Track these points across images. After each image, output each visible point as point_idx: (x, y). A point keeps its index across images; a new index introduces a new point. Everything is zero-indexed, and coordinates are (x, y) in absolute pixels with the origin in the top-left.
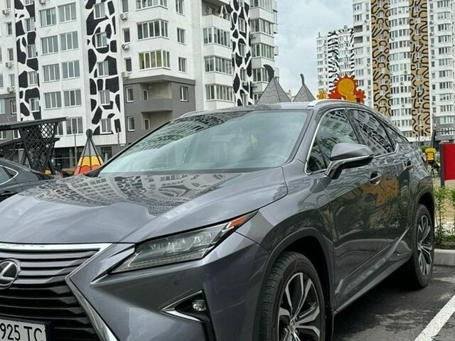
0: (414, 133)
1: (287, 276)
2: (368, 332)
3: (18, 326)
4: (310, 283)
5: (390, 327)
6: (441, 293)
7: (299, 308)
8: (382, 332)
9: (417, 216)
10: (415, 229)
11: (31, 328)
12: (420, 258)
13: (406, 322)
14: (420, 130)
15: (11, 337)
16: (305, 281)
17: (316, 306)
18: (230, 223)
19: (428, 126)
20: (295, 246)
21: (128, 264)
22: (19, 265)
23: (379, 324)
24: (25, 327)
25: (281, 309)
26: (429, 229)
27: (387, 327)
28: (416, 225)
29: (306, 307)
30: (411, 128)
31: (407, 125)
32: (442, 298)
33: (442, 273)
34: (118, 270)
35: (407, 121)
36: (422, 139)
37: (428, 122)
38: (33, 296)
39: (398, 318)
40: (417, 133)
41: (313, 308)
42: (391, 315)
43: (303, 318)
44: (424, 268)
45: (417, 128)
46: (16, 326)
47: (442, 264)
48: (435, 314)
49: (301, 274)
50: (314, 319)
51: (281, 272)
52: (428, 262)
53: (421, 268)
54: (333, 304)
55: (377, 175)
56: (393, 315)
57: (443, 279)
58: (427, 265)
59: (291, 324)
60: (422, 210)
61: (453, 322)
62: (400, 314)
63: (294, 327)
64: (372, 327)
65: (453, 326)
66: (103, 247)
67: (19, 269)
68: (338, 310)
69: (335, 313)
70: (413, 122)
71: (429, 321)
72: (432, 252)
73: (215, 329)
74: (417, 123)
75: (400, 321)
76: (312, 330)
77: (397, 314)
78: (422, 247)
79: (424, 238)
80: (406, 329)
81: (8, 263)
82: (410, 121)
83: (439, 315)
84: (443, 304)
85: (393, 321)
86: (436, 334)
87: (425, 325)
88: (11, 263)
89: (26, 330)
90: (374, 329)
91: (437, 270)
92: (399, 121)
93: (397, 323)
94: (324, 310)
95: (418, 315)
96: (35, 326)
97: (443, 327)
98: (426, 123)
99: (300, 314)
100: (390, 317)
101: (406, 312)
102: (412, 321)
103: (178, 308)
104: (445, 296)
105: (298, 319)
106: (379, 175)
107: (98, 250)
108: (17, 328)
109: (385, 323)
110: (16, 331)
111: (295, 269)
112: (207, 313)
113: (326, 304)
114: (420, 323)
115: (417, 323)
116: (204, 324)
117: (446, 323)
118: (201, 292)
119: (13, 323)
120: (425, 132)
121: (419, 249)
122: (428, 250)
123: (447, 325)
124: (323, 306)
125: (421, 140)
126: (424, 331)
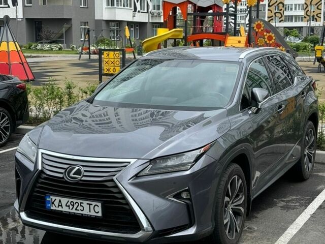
0: (305, 17)
1: (229, 177)
2: (269, 211)
3: (83, 203)
4: (240, 181)
5: (283, 208)
6: (318, 185)
7: (234, 196)
8: (279, 210)
9: (306, 130)
10: (304, 139)
11: (92, 204)
12: (305, 160)
13: (294, 205)
14: (312, 15)
15: (77, 209)
16: (238, 180)
17: (242, 195)
18: (203, 149)
19: (319, 11)
20: (235, 160)
21: (147, 171)
22: (83, 169)
23: (276, 205)
24: (88, 204)
25: (226, 197)
26: (314, 138)
27: (281, 207)
28: (304, 137)
29: (237, 196)
30: (302, 13)
31: (299, 9)
32: (319, 188)
33: (320, 169)
34: (141, 174)
35: (299, 5)
36: (313, 24)
37: (319, 7)
38: (93, 187)
39: (289, 201)
40: (308, 18)
41: (240, 196)
42: (283, 199)
43: (235, 202)
44: (307, 166)
45: (308, 13)
46: (81, 203)
47: (320, 162)
48: (313, 200)
49: (236, 176)
50: (241, 202)
51: (227, 176)
52: (310, 162)
53: (306, 166)
54: (251, 194)
55: (282, 107)
56: (285, 200)
57: (320, 174)
58: (310, 164)
59: (229, 206)
60: (310, 125)
61: (324, 205)
62: (289, 199)
63: (230, 208)
64: (271, 208)
65: (324, 208)
66: (132, 161)
67: (83, 171)
68: (254, 197)
69: (252, 199)
70: (305, 6)
71: (309, 204)
72: (314, 154)
73: (194, 208)
74: (309, 8)
75: (290, 204)
76: (240, 210)
77: (288, 199)
78: (307, 151)
79: (310, 144)
80: (294, 209)
81: (75, 168)
82: (303, 5)
83: (316, 200)
84: (318, 193)
85: (285, 204)
86: (313, 213)
87: (306, 207)
88: (77, 168)
89: (88, 205)
90: (273, 208)
91: (317, 166)
92: (292, 5)
93: (288, 205)
94: (246, 197)
95: (302, 200)
96: (94, 203)
97: (318, 209)
98: (318, 8)
99: (234, 200)
100: (283, 201)
101: (294, 197)
102: (298, 204)
103: (175, 197)
104: (321, 187)
105: (233, 203)
106: (283, 106)
107: (129, 163)
108: (82, 204)
109: (280, 205)
110: (81, 206)
111: (234, 174)
112: (190, 199)
113: (248, 194)
114: (303, 205)
115: (301, 205)
116: (187, 205)
117: (320, 206)
118: (187, 188)
119: (79, 201)
120: (315, 17)
121: (305, 153)
122: (311, 153)
123: (320, 207)
124: (246, 195)
125: (311, 25)
126: (305, 211)
